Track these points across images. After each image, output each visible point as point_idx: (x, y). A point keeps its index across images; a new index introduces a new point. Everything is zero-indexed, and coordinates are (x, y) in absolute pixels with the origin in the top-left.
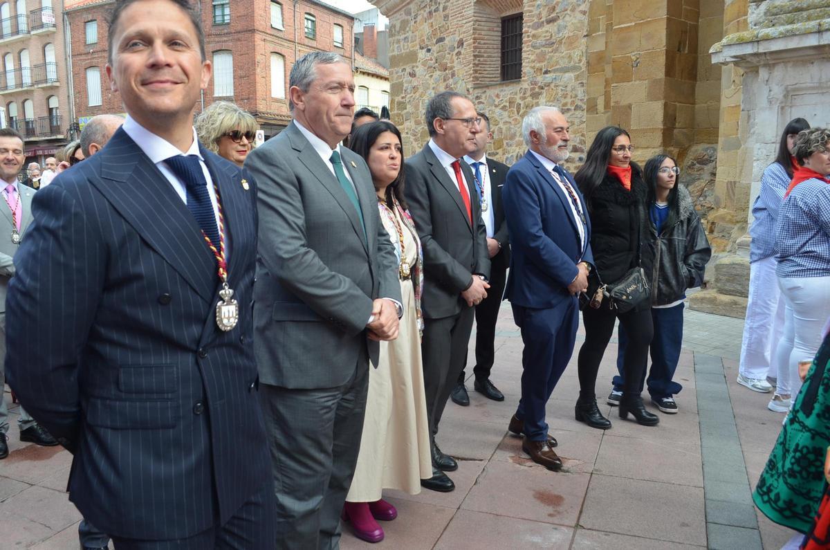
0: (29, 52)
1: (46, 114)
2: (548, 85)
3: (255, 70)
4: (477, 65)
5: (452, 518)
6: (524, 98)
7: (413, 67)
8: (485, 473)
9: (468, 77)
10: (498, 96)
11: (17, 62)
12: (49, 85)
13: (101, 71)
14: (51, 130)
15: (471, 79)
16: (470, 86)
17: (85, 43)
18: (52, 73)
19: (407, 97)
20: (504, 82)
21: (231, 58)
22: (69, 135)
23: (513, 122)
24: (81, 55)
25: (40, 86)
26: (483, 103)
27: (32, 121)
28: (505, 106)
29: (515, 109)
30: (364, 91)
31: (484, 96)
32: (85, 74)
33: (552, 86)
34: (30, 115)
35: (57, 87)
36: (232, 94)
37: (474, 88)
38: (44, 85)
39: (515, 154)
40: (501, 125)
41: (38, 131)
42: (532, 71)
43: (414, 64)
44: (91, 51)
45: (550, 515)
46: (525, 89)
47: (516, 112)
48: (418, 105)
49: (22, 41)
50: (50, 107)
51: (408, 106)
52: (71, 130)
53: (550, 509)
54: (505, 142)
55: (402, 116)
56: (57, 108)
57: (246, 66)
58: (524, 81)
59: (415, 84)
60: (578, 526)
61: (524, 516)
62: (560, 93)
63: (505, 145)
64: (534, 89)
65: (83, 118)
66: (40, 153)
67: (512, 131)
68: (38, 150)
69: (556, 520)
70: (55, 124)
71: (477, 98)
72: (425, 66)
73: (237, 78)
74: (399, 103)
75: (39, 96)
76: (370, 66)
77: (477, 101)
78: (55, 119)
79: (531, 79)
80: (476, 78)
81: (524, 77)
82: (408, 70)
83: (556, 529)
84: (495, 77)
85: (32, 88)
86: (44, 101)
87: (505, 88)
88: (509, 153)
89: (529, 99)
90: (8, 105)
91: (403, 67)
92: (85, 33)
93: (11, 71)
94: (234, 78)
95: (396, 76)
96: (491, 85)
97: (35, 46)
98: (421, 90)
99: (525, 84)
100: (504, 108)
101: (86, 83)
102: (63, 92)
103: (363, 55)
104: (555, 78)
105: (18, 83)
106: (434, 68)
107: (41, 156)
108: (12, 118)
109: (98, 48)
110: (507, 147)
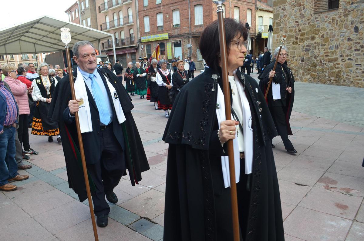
0: (123, 12)
1: (129, 36)
2: (353, 10)
3: (212, 12)
4: (316, 3)
5: (294, 209)
6: (340, 17)
7: (284, 6)
8: (310, 192)
9: (312, 8)
10: (326, 17)
11: (118, 16)
12: (130, 24)
13: (149, 17)
14: (131, 42)
15: (313, 9)
16: (312, 13)
17: (143, 6)
18: (131, 20)
19: (281, 20)
20: (329, 10)
21: (202, 8)
22: (137, 44)
23: (334, 29)
24: (142, 11)
25: (127, 25)
26: (319, 21)
27: (124, 40)
28: (330, 22)
29: (335, 23)
30: (261, 19)
31: (319, 17)
32: (144, 19)
33: (355, 10)
34: (123, 37)
35: (133, 25)
36: (202, 24)
37: (315, 14)
38: (128, 25)
39: (334, 45)
40: (328, 31)
41: (126, 43)
42: (345, 3)
43: (285, 4)
44: (146, 9)
45: (342, 214)
46: (341, 13)
47: (336, 24)
48: (286, 23)
49: (120, 7)
50: (131, 33)
51: (282, 24)
52: (138, 42)
53: (341, 211)
54: (329, 39)
55: (279, 29)
56: (133, 34)
57: (209, 11)
58: (340, 8)
59: (285, 14)
60: (354, 220)
61: (328, 213)
62: (359, 13)
63: (329, 40)
64: (345, 12)
65: (143, 37)
66: (127, 52)
67: (334, 34)
68: (126, 51)
69: (344, 216)
70: (132, 40)
71: (316, 18)
72: (290, 5)
73: (205, 16)
74: (277, 23)
75: (126, 29)
76: (264, 7)
77: (316, 20)
78: (132, 38)
79: (344, 8)
80: (316, 9)
81: (340, 7)
82: (282, 7)
83: (343, 220)
84: (325, 8)
85: (124, 26)
86: (128, 31)
87: (330, 13)
88: (331, 44)
89: (343, 17)
90: (115, 33)
91: (279, 6)
92: (143, 2)
93: (116, 20)
94: (203, 17)
95: (276, 10)
96: (323, 12)
97: (124, 9)
98: (288, 16)
99: (341, 10)
100: (329, 23)
101: (144, 23)
102: (135, 27)
103: (261, 2)
104: (357, 6)
105: (119, 24)
106: (295, 5)
107: (127, 53)
108: (116, 38)
109: (148, 7)
110: (330, 42)
